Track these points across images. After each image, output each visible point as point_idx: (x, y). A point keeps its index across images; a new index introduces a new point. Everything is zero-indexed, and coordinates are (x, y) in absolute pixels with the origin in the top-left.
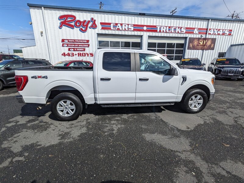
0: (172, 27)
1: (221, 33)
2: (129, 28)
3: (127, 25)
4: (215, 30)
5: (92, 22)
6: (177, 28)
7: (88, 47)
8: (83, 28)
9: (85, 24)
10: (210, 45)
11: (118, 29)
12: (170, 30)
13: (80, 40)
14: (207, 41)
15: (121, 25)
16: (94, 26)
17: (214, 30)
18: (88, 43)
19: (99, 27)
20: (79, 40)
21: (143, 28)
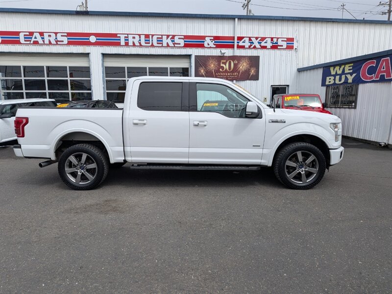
0: (153, 35)
1: (269, 45)
2: (59, 39)
3: (53, 35)
4: (254, 40)
6: (165, 38)
10: (248, 71)
11: (36, 43)
12: (149, 40)
14: (236, 62)
15: (41, 34)
17: (250, 39)
21: (89, 39)
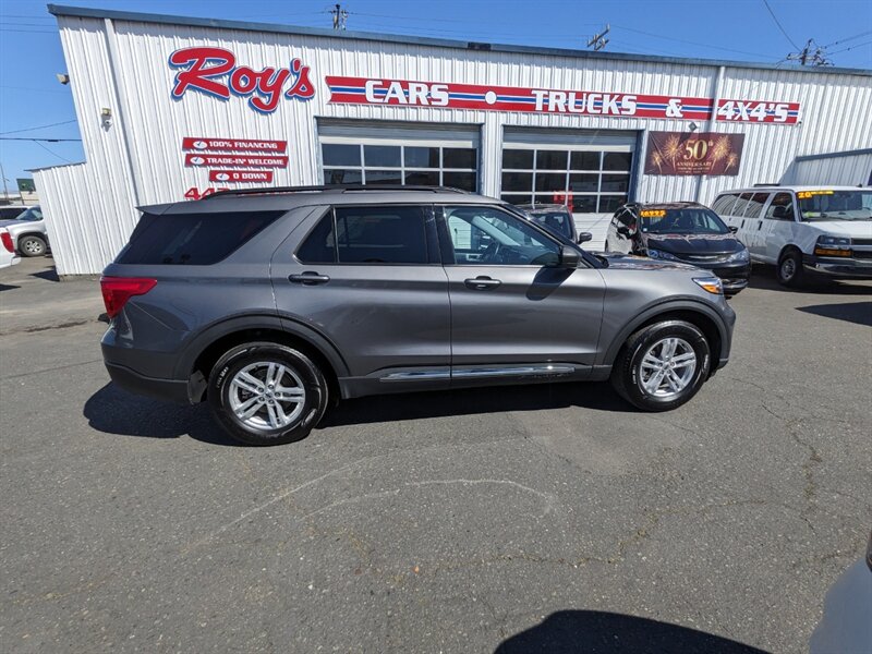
0: (588, 94)
1: (762, 115)
2: (433, 96)
3: (424, 88)
4: (740, 104)
5: (294, 73)
6: (607, 98)
7: (284, 166)
8: (264, 96)
9: (270, 83)
10: (725, 159)
11: (394, 101)
12: (581, 103)
13: (252, 141)
14: (711, 144)
15: (405, 85)
16: (304, 91)
17: (736, 105)
18: (284, 152)
19: (323, 92)
20: (247, 141)
21: (484, 98)
